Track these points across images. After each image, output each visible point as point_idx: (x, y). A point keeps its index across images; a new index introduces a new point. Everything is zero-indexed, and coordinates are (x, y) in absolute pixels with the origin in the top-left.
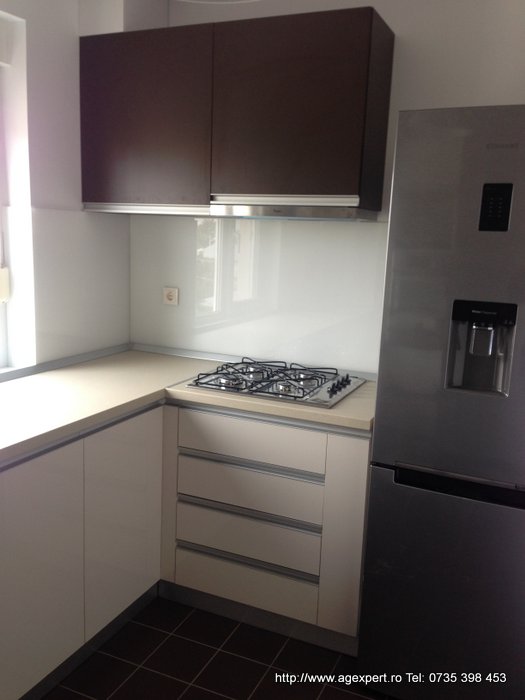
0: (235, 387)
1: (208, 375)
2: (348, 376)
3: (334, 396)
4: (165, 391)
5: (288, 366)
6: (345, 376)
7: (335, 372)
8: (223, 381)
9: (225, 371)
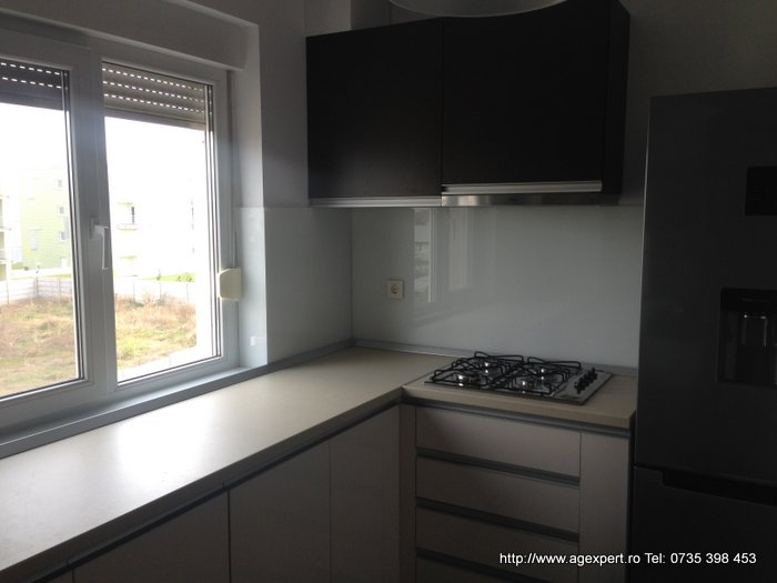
0: (474, 384)
1: (443, 372)
2: (594, 370)
3: (583, 392)
4: (402, 389)
5: (525, 360)
6: (590, 369)
7: (577, 365)
8: (461, 377)
9: (460, 367)
